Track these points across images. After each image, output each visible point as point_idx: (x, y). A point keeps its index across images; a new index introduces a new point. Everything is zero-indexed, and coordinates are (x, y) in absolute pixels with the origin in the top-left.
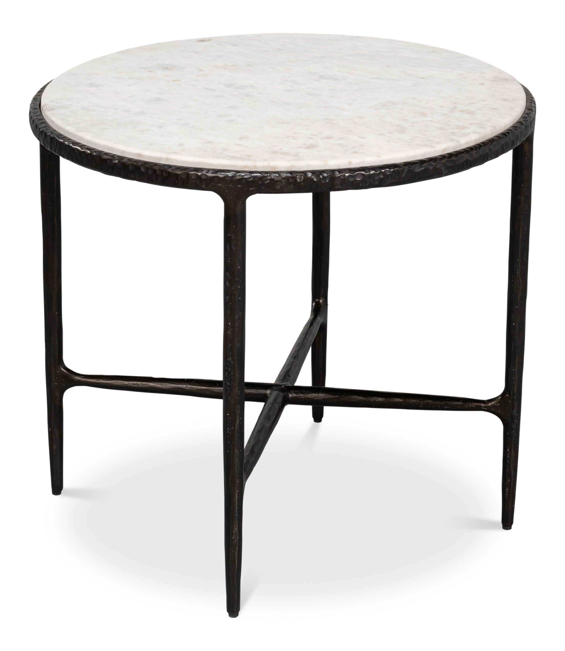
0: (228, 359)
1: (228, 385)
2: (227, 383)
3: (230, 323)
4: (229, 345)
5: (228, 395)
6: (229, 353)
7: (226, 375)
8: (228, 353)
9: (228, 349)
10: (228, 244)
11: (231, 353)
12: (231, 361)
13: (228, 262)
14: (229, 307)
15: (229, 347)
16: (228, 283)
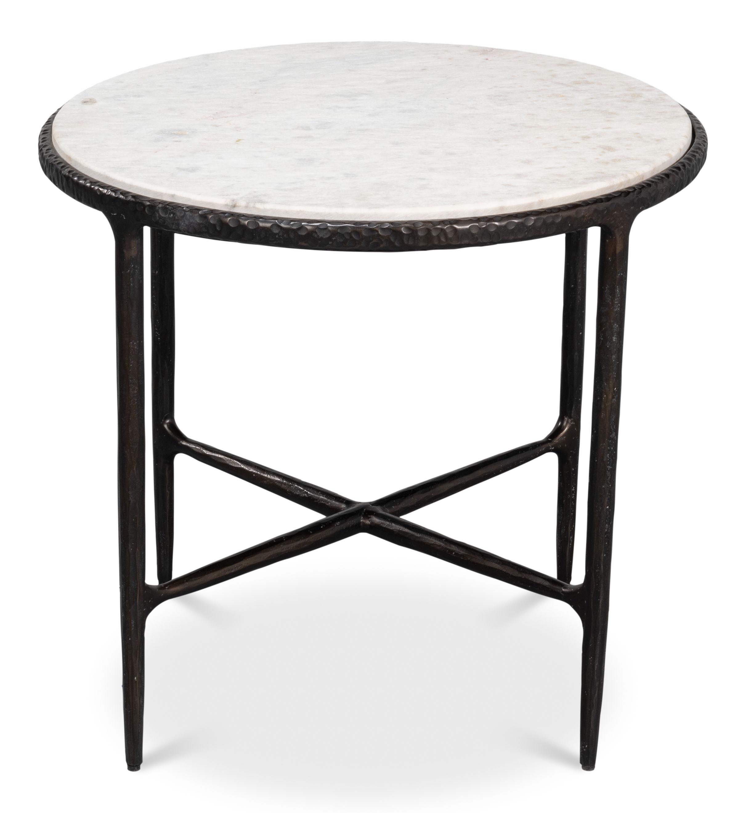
0: (611, 436)
1: (609, 469)
2: (608, 467)
3: (615, 388)
4: (613, 417)
5: (608, 482)
6: (613, 426)
7: (607, 457)
8: (611, 428)
9: (612, 423)
10: (618, 287)
11: (614, 427)
12: (615, 436)
13: (617, 310)
14: (615, 367)
15: (613, 419)
16: (615, 337)
